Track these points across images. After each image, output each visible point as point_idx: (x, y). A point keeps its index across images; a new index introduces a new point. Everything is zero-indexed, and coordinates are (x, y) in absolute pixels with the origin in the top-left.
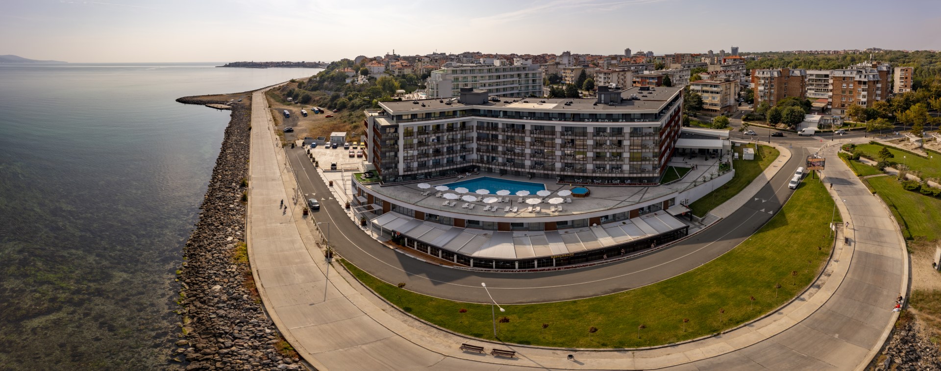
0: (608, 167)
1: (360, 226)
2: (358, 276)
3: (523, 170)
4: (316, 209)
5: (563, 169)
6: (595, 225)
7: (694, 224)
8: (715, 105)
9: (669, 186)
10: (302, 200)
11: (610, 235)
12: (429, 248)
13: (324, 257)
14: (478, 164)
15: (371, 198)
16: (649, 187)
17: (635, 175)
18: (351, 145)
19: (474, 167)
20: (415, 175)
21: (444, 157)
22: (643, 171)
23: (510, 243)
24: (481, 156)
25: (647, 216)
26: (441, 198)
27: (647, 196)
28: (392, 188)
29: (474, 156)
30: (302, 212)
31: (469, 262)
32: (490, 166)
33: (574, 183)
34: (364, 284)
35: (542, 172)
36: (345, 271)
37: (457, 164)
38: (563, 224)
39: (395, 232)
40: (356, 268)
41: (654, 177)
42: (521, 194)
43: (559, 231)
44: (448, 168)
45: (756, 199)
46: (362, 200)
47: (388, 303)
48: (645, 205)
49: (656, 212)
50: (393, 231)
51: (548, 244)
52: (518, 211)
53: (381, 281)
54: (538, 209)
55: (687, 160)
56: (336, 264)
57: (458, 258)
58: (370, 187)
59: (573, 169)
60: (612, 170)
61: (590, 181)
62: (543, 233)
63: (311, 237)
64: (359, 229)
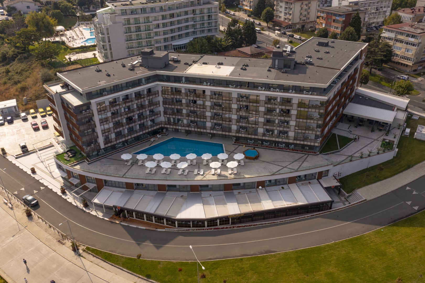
0: (276, 132)
1: (84, 209)
2: (106, 258)
3: (205, 131)
4: (36, 206)
5: (238, 131)
6: (260, 187)
7: (340, 199)
8: (408, 59)
9: (326, 157)
10: (15, 201)
11: (271, 199)
12: (145, 216)
13: (73, 252)
14: (166, 126)
15: (83, 179)
16: (309, 155)
17: (298, 142)
18: (28, 114)
19: (162, 128)
20: (114, 145)
21: (136, 123)
22: (306, 139)
23: (200, 203)
24: (168, 118)
25: (302, 184)
26: (143, 166)
27: (305, 164)
28: (98, 163)
29: (162, 118)
30: (25, 214)
31: (175, 223)
32: (177, 127)
33: (247, 145)
34: (113, 264)
35: (220, 133)
36: (95, 258)
37: (148, 128)
38: (237, 186)
39: (115, 207)
40: (101, 252)
41: (314, 146)
42: (206, 157)
43: (234, 191)
44: (141, 133)
45: (408, 188)
46: (75, 181)
47: (135, 275)
48: (302, 173)
49: (310, 181)
50: (114, 206)
51: (226, 204)
52: (204, 173)
53: (123, 257)
54: (219, 171)
55: (352, 129)
56: (84, 254)
57: (167, 220)
58: (78, 167)
59: (246, 130)
60: (279, 134)
61: (260, 142)
62: (222, 193)
63: (50, 237)
64: (85, 212)
